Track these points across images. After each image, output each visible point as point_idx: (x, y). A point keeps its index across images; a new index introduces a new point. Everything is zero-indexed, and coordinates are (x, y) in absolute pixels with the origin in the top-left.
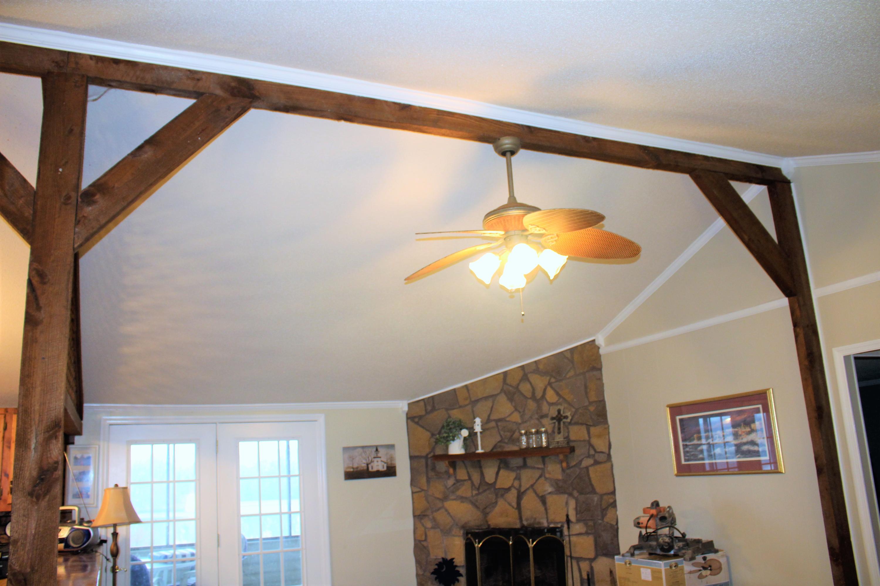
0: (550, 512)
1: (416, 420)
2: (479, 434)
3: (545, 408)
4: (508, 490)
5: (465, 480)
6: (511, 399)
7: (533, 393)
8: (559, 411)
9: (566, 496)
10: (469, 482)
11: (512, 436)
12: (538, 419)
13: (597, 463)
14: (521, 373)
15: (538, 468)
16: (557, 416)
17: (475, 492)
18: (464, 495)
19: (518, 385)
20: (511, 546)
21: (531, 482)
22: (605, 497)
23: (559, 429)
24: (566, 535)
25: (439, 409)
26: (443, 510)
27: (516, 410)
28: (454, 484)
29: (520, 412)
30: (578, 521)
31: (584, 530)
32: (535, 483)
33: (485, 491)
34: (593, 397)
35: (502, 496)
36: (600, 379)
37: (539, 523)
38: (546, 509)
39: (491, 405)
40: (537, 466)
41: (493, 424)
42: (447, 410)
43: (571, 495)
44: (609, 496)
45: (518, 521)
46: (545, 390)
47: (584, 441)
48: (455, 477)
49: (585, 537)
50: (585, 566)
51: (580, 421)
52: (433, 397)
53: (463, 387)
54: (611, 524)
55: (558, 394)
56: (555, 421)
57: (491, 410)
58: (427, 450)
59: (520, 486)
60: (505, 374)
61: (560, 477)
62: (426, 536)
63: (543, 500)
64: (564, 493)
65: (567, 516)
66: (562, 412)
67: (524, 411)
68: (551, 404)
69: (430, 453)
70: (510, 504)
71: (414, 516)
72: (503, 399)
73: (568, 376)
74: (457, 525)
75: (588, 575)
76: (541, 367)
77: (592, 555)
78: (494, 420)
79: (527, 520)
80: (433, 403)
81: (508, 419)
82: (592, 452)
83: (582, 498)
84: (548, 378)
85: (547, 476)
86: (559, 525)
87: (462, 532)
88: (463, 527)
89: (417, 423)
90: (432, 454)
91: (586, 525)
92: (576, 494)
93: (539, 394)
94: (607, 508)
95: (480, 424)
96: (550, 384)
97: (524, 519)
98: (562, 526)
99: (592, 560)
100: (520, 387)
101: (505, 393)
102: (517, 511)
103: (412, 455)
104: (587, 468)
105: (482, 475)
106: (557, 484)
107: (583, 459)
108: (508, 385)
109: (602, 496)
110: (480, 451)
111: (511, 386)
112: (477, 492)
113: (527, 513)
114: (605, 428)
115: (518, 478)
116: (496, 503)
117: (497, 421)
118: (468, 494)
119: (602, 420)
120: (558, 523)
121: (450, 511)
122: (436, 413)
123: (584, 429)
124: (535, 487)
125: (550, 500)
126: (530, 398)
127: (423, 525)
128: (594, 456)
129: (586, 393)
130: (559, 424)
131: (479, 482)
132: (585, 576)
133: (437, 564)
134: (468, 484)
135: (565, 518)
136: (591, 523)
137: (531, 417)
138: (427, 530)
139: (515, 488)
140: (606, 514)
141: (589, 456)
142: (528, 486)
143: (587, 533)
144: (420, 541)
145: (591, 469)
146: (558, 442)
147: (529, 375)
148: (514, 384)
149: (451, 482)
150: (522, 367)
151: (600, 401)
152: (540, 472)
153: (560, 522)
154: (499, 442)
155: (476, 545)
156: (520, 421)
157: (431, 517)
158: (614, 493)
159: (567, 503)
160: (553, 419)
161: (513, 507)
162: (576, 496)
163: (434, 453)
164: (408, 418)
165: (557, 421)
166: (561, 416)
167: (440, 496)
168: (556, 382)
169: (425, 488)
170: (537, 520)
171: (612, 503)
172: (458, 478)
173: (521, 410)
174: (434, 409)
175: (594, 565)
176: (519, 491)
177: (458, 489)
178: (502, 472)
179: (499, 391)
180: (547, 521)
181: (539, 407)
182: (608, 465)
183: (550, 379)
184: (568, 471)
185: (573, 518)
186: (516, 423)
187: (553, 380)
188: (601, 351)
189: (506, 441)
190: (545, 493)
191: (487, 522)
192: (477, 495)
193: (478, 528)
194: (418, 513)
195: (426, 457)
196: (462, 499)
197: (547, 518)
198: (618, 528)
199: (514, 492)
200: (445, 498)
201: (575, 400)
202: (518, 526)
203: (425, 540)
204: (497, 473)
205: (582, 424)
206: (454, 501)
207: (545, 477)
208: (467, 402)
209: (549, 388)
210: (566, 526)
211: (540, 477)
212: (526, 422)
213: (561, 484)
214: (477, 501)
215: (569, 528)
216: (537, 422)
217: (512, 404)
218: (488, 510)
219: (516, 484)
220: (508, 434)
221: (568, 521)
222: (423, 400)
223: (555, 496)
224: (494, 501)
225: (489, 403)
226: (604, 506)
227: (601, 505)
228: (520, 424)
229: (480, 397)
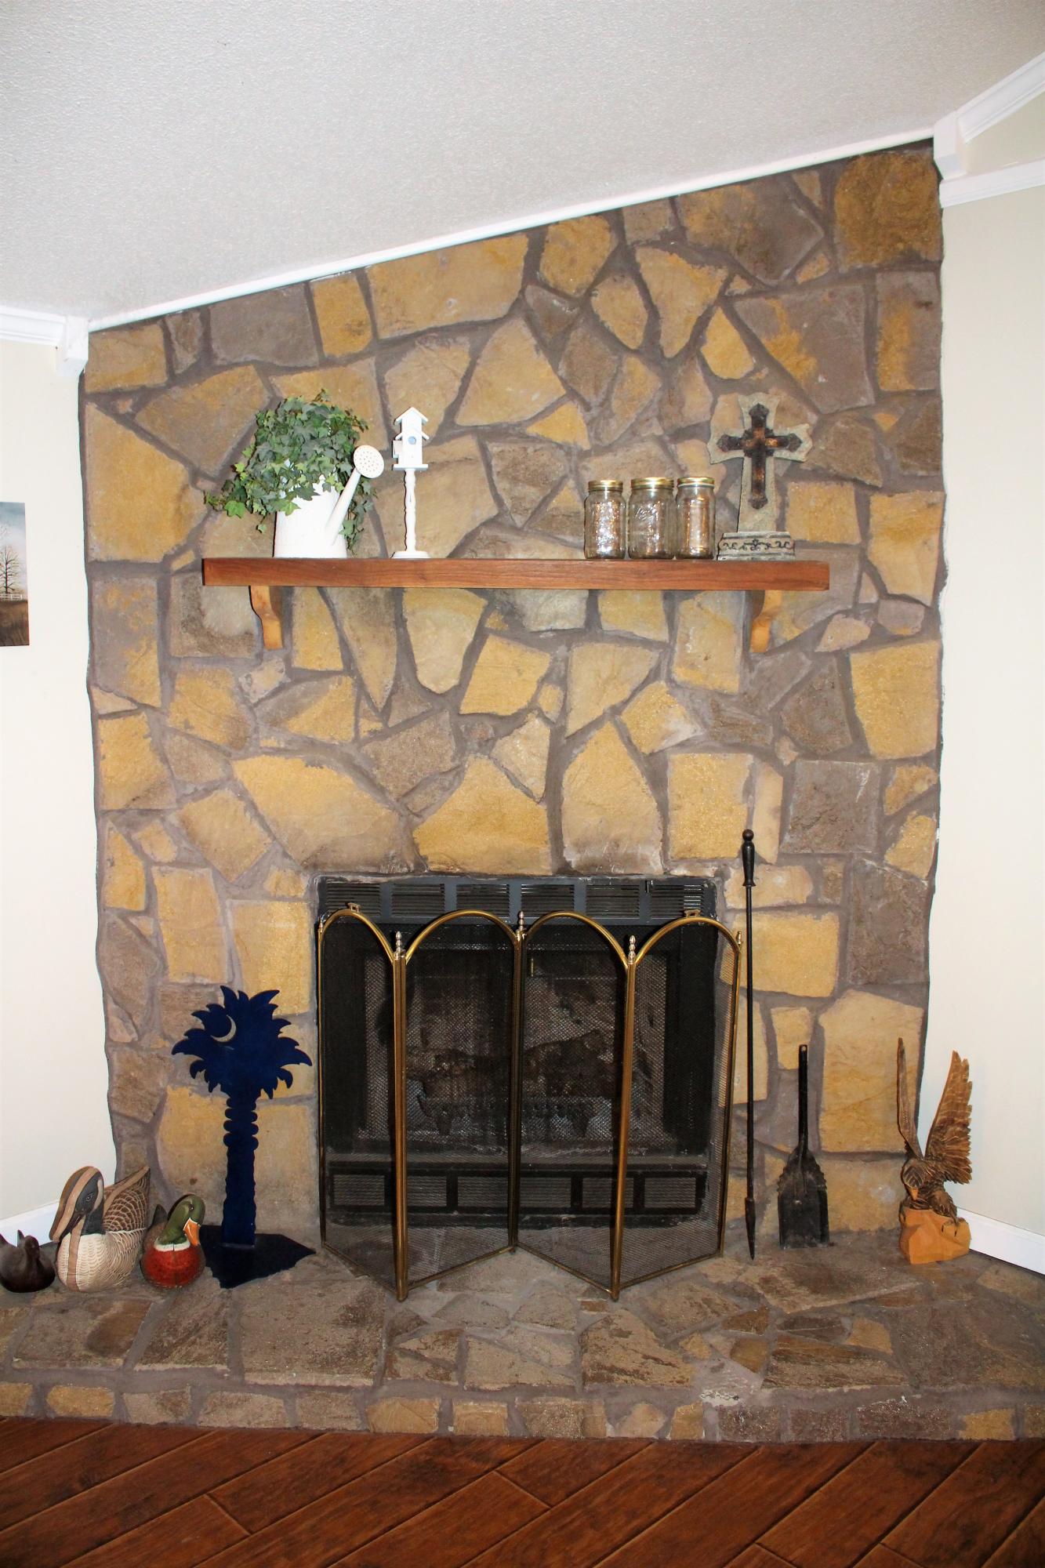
0: (682, 819)
1: (125, 406)
2: (410, 479)
3: (696, 400)
4: (513, 722)
5: (328, 674)
6: (552, 347)
7: (653, 333)
8: (758, 417)
9: (750, 758)
10: (348, 681)
11: (546, 500)
12: (663, 444)
13: (881, 638)
14: (606, 244)
15: (647, 643)
16: (749, 435)
17: (368, 726)
18: (321, 736)
19: (590, 292)
20: (518, 948)
21: (614, 697)
22: (900, 774)
23: (758, 486)
24: (735, 911)
25: (231, 366)
26: (227, 793)
27: (573, 394)
28: (281, 688)
29: (587, 407)
30: (785, 858)
31: (802, 892)
32: (626, 703)
33: (410, 722)
34: (895, 379)
35: (486, 745)
36: (931, 305)
37: (630, 859)
38: (663, 808)
39: (461, 369)
40: (641, 633)
41: (467, 446)
42: (266, 370)
43: (768, 756)
44: (915, 769)
45: (545, 849)
46: (702, 323)
47: (842, 546)
48: (288, 660)
49: (807, 919)
50: (792, 1027)
51: (837, 468)
52: (204, 311)
53: (343, 277)
54: (908, 876)
55: (754, 345)
56: (740, 454)
57: (463, 390)
58: (169, 540)
59: (565, 711)
60: (537, 237)
61: (732, 684)
62: (151, 891)
63: (655, 770)
64: (740, 748)
65: (748, 837)
66: (770, 423)
67: (605, 403)
68: (721, 385)
69: (180, 551)
70: (514, 780)
71: (100, 814)
72: (518, 340)
73: (800, 279)
74: (285, 855)
75: (802, 1056)
76: (695, 225)
77: (822, 984)
78: (474, 430)
79: (580, 846)
80: (207, 337)
81: (533, 430)
82: (870, 595)
83: (811, 771)
84: (722, 274)
85: (680, 674)
86: (709, 872)
87: (304, 882)
88: (312, 865)
89: (128, 421)
90: (188, 558)
91: (817, 875)
92: (787, 753)
93: (674, 341)
94: (900, 818)
95: (419, 434)
96: (726, 300)
97: (567, 842)
98: (722, 875)
99: (820, 1005)
100: (596, 301)
101: (529, 320)
102: (542, 808)
103: (97, 554)
104: (842, 657)
105: (406, 652)
106: (717, 710)
107: (829, 619)
108: (545, 286)
109: (888, 766)
110: (411, 552)
111: (555, 291)
112: (378, 726)
113: (579, 820)
114: (931, 505)
115: (559, 677)
116: (458, 771)
117: (487, 434)
118: (341, 731)
119: (921, 473)
120: (703, 862)
121: (259, 800)
122: (213, 382)
123: (844, 498)
124: (624, 717)
125: (682, 770)
126: (636, 352)
127: (138, 849)
128: (874, 608)
129: (871, 355)
130: (759, 466)
131: (389, 681)
132: (789, 1060)
133: (198, 1014)
134: (341, 691)
135: (739, 842)
136: (834, 869)
137: (633, 432)
138: (155, 869)
139: (541, 715)
140: (895, 838)
141: (853, 612)
142: (598, 713)
143: (814, 906)
144: (125, 915)
145: (857, 661)
146: (755, 543)
147: (640, 255)
148: (573, 283)
149: (265, 679)
150: (614, 218)
151: (920, 394)
152: (652, 657)
153: (713, 860)
154: (485, 524)
155: (394, 957)
156: (585, 445)
157: (173, 819)
158: (934, 758)
159: (749, 790)
160: (729, 443)
161: (528, 793)
162: (786, 762)
163: (197, 551)
164: (84, 397)
165: (748, 453)
166: (769, 434)
167: (218, 737)
168: (751, 294)
169: (155, 700)
170: (622, 850)
171: (921, 798)
172: (297, 663)
173: (594, 400)
174: (207, 364)
175: (824, 1020)
176: (557, 730)
177: (295, 711)
178: (492, 648)
179: (503, 309)
180: (664, 854)
181: (671, 394)
182: (927, 647)
183: (727, 282)
184: (767, 663)
185: (765, 846)
186: (567, 449)
187: (739, 286)
188: (948, 196)
189: (519, 520)
190: (665, 744)
191: (414, 846)
192: (375, 735)
193: (372, 870)
194: (116, 800)
195: (162, 569)
196: (312, 750)
197: (665, 841)
198: (932, 890)
199: (537, 730)
200: (239, 744)
201: (821, 379)
202: (544, 868)
203: (148, 911)
204: (472, 653)
205: (840, 479)
206: (279, 760)
207: (670, 681)
208: (360, 343)
209: (719, 318)
210: (736, 874)
211: (653, 676)
212: (609, 449)
213: (732, 712)
214: (376, 762)
215: (749, 882)
216: (655, 450)
217: (555, 369)
218: (419, 800)
219: (550, 699)
220: (533, 494)
221: (748, 857)
222: (160, 320)
223: (703, 759)
224: (449, 765)
225: (457, 357)
226: (890, 810)
227: (881, 802)
228: (584, 455)
229: (422, 326)
